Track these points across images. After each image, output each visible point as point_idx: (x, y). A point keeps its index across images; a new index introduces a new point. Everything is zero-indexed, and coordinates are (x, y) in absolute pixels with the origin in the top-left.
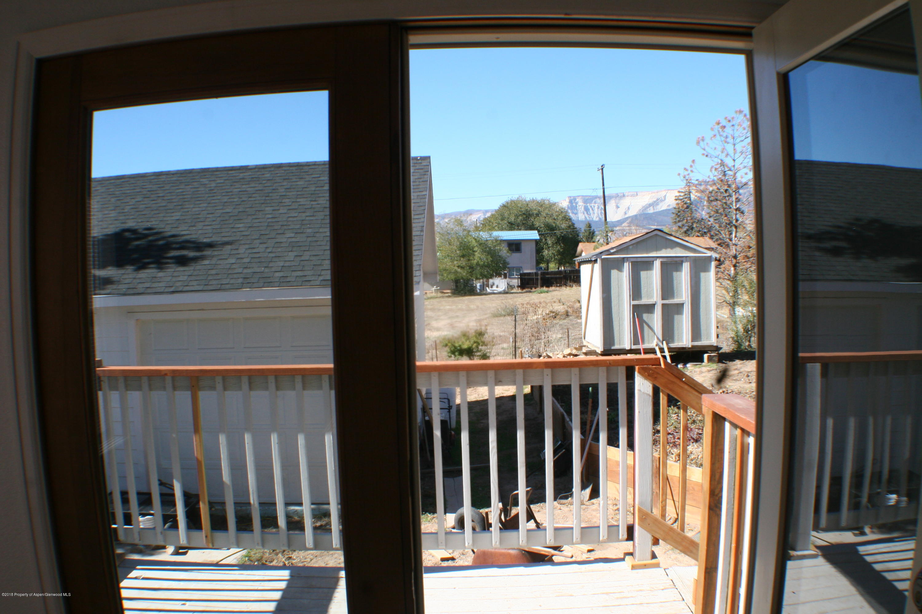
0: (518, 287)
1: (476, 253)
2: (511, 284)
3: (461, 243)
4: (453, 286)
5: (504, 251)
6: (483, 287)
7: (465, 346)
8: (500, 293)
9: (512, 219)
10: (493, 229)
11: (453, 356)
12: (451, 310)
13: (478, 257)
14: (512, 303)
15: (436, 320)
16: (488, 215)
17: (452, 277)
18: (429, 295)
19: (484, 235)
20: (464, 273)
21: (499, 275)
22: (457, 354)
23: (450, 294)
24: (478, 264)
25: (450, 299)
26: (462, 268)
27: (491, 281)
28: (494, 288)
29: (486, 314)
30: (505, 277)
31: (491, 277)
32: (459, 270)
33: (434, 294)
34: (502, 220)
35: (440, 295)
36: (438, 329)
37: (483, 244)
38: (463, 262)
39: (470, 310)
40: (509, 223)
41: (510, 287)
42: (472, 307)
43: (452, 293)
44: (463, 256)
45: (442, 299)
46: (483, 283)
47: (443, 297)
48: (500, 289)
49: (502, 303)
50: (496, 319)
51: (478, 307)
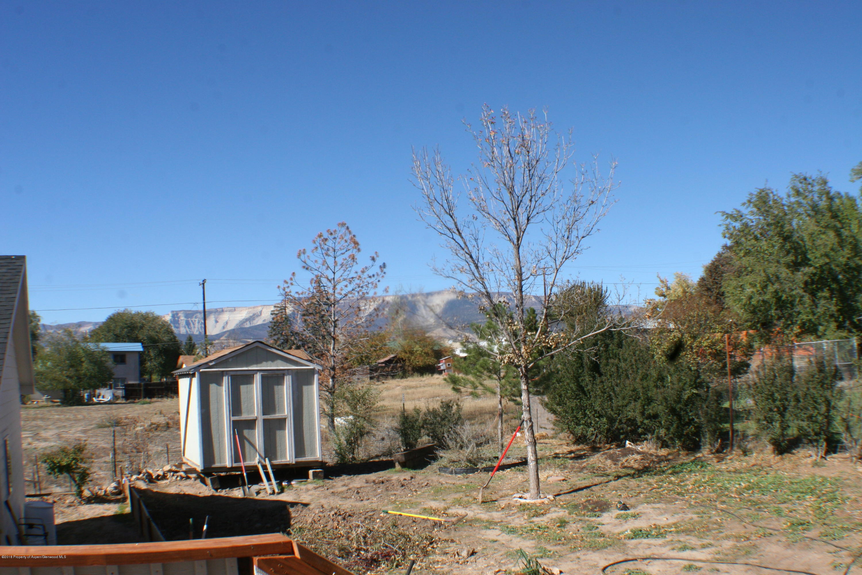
0: (123, 397)
1: (84, 364)
2: (116, 394)
3: (70, 353)
4: (61, 394)
5: (110, 363)
6: (90, 397)
7: (64, 463)
8: (105, 403)
9: (118, 331)
10: (99, 340)
11: (53, 472)
12: (59, 420)
13: (86, 366)
14: (115, 414)
15: (45, 429)
16: (97, 327)
17: (61, 386)
18: (41, 404)
19: (91, 346)
20: (72, 383)
21: (105, 386)
22: (56, 470)
23: (59, 404)
24: (85, 375)
25: (60, 408)
26: (71, 377)
27: (97, 391)
28: (101, 399)
29: (91, 425)
30: (111, 388)
31: (98, 387)
32: (68, 380)
33: (45, 403)
34: (109, 331)
35: (50, 404)
36: (46, 440)
37: (90, 354)
38: (72, 372)
39: (77, 420)
40: (115, 335)
41: (115, 397)
42: (79, 417)
43: (61, 402)
44: (72, 366)
45: (51, 408)
46: (90, 393)
47: (53, 406)
48: (106, 400)
49: (106, 414)
50: (101, 429)
51: (84, 417)
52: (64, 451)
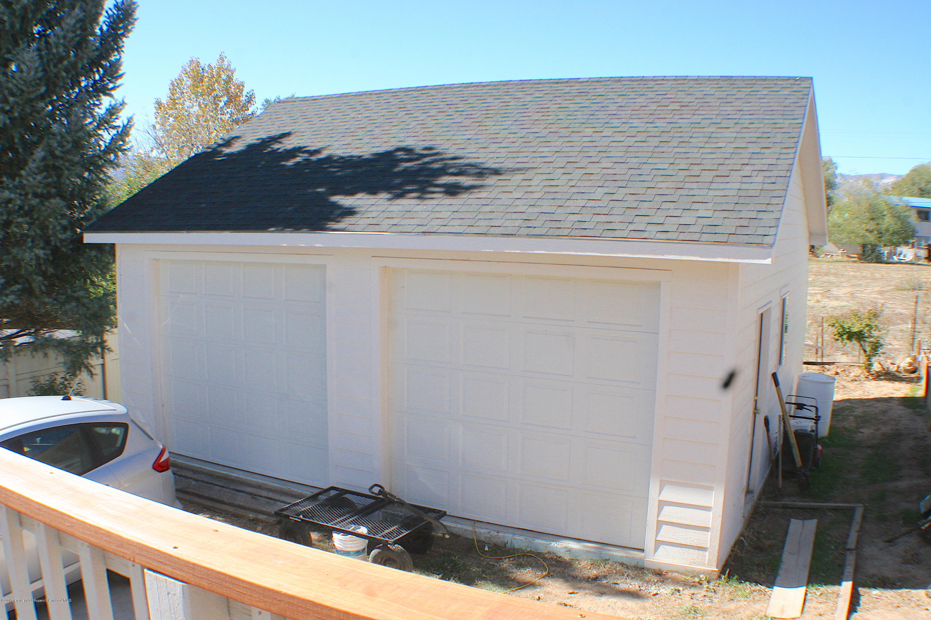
0: (926, 258)
1: (885, 218)
2: (919, 254)
3: (870, 205)
4: (859, 250)
5: (913, 219)
6: (891, 254)
7: (855, 330)
8: (906, 263)
9: (923, 185)
10: (901, 194)
11: (840, 339)
12: (854, 277)
13: (888, 222)
14: (916, 276)
15: (838, 286)
16: (900, 179)
17: (860, 241)
18: (835, 258)
19: (895, 199)
20: (871, 238)
21: (906, 243)
22: (845, 337)
23: (856, 259)
24: (887, 230)
25: (856, 264)
26: (871, 232)
27: (899, 249)
28: (902, 257)
29: (890, 286)
30: (913, 247)
31: (900, 245)
32: (867, 234)
33: (840, 258)
34: (913, 185)
35: (846, 258)
36: (837, 298)
37: (892, 208)
38: (872, 225)
39: (876, 279)
40: (920, 189)
41: (917, 257)
42: (877, 275)
43: (858, 258)
44: (873, 219)
45: (847, 264)
46: (891, 250)
47: (848, 261)
48: (908, 259)
49: (907, 275)
50: (900, 292)
51: (883, 276)
52: (856, 315)
